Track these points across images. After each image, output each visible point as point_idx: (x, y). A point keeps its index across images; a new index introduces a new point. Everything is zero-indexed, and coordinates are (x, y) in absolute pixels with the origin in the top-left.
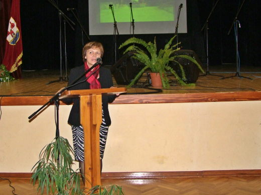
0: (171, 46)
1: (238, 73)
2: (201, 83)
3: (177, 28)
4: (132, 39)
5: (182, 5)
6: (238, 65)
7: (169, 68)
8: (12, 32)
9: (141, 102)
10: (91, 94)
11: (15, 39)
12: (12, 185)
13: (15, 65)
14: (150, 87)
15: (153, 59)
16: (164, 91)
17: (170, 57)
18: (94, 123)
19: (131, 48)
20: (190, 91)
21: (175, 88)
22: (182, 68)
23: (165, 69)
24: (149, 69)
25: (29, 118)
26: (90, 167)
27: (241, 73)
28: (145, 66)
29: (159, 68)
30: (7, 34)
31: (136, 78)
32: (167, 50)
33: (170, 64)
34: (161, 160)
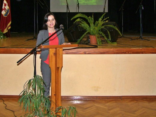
0: (102, 19)
1: (141, 37)
2: (120, 42)
4: (79, 14)
7: (101, 33)
8: (5, 9)
9: (85, 53)
10: (56, 48)
11: (7, 13)
12: (5, 103)
13: (6, 29)
14: (89, 44)
15: (91, 27)
16: (98, 46)
17: (103, 25)
18: (58, 66)
19: (78, 20)
20: (114, 47)
22: (109, 33)
23: (99, 34)
24: (89, 33)
25: (17, 62)
26: (54, 93)
27: (143, 37)
28: (87, 31)
29: (95, 32)
30: (2, 10)
31: (81, 38)
32: (100, 22)
33: (102, 30)
34: (97, 89)
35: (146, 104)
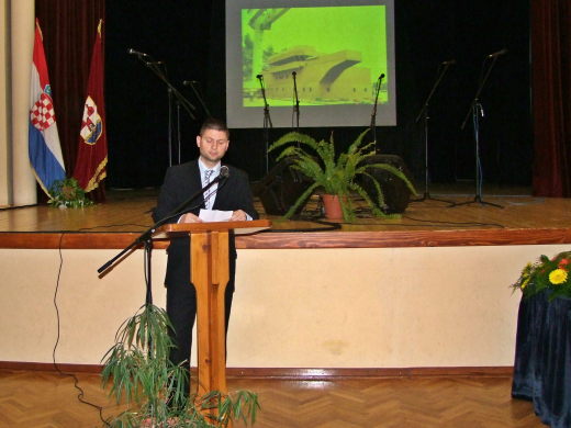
0: (359, 147)
1: (478, 197)
2: (415, 213)
3: (374, 117)
4: (290, 134)
5: (383, 76)
6: (480, 182)
7: (356, 187)
8: (89, 122)
9: (303, 246)
10: (209, 231)
11: (95, 134)
13: (93, 180)
14: (324, 220)
15: (328, 171)
16: (344, 226)
17: (358, 166)
18: (214, 282)
19: (289, 151)
20: (391, 227)
21: (366, 221)
22: (378, 186)
23: (349, 189)
24: (321, 189)
25: (99, 271)
26: (207, 358)
27: (484, 197)
28: (314, 182)
29: (337, 186)
30: (80, 125)
31: (298, 203)
32: (353, 156)
33: (358, 179)
34: (337, 348)
35: (478, 390)
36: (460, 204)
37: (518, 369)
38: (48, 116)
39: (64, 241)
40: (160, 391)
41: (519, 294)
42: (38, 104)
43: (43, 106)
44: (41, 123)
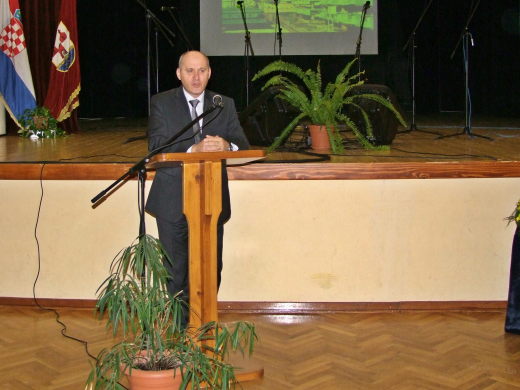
0: (347, 77)
1: (467, 129)
2: (401, 144)
3: (359, 46)
4: (276, 63)
5: (368, 3)
6: (468, 113)
7: (343, 117)
8: (62, 49)
9: (292, 177)
10: (201, 161)
12: (61, 320)
13: (66, 108)
15: (314, 101)
16: (332, 157)
17: (345, 97)
18: (207, 213)
20: (381, 159)
21: (354, 152)
22: (366, 117)
23: (336, 119)
24: (307, 119)
25: (93, 201)
26: (200, 290)
27: (473, 129)
28: (301, 112)
29: (325, 116)
30: (52, 51)
31: (284, 134)
32: (341, 86)
33: (346, 109)
34: (327, 281)
35: (471, 325)
36: (448, 136)
37: (512, 302)
38: (18, 42)
39: (45, 172)
40: (155, 323)
41: (513, 226)
42: (8, 30)
43: (12, 31)
44: (11, 49)
